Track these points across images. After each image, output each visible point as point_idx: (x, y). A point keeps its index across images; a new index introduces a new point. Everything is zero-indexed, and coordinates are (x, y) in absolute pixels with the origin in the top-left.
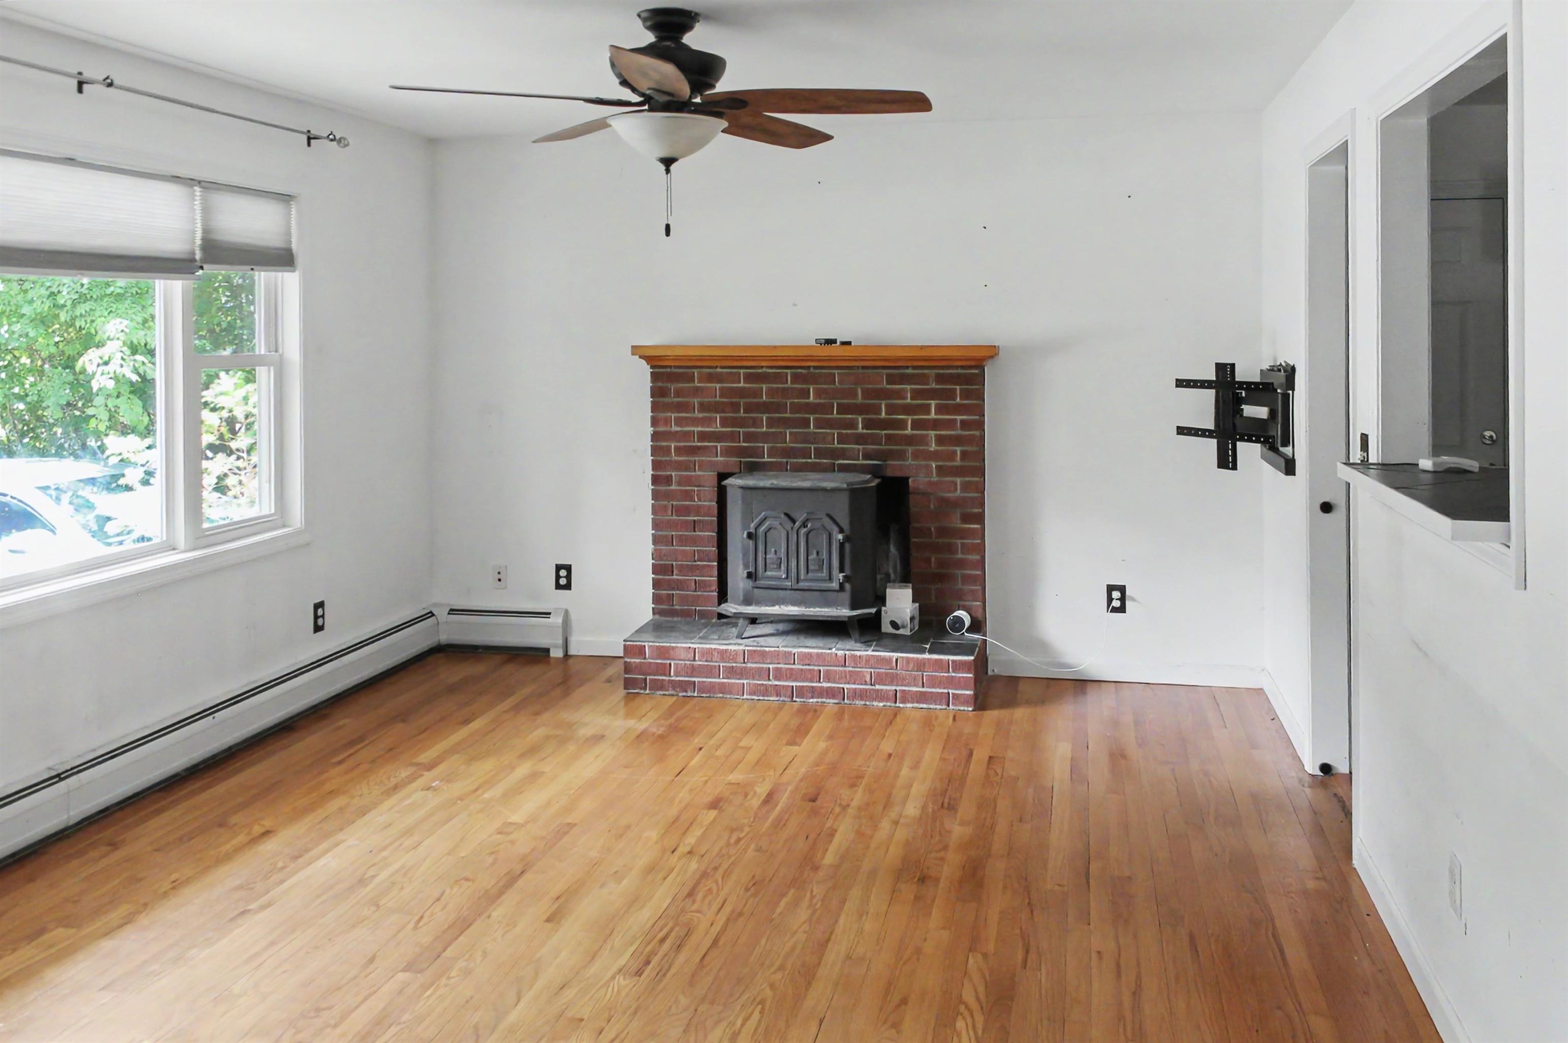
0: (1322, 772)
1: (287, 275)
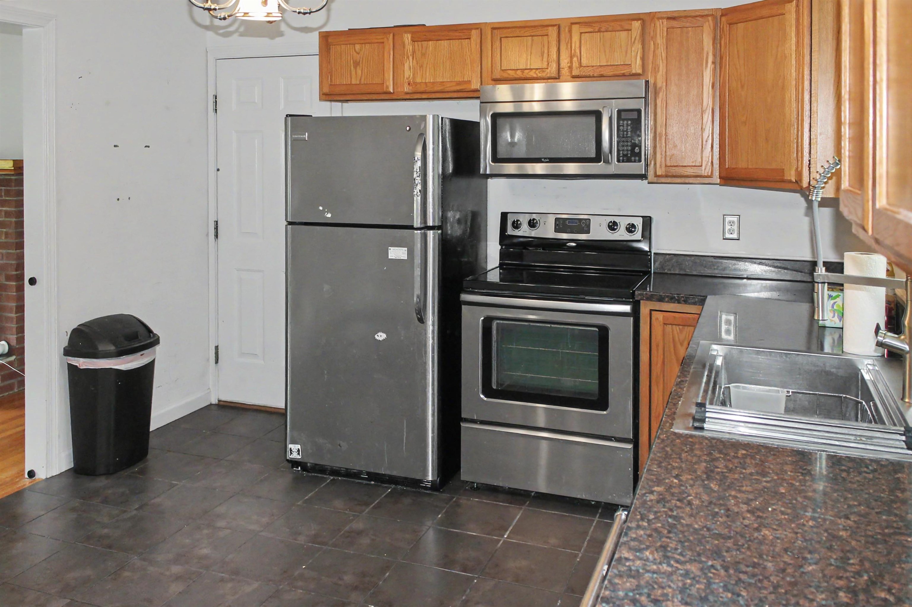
0: (28, 476)
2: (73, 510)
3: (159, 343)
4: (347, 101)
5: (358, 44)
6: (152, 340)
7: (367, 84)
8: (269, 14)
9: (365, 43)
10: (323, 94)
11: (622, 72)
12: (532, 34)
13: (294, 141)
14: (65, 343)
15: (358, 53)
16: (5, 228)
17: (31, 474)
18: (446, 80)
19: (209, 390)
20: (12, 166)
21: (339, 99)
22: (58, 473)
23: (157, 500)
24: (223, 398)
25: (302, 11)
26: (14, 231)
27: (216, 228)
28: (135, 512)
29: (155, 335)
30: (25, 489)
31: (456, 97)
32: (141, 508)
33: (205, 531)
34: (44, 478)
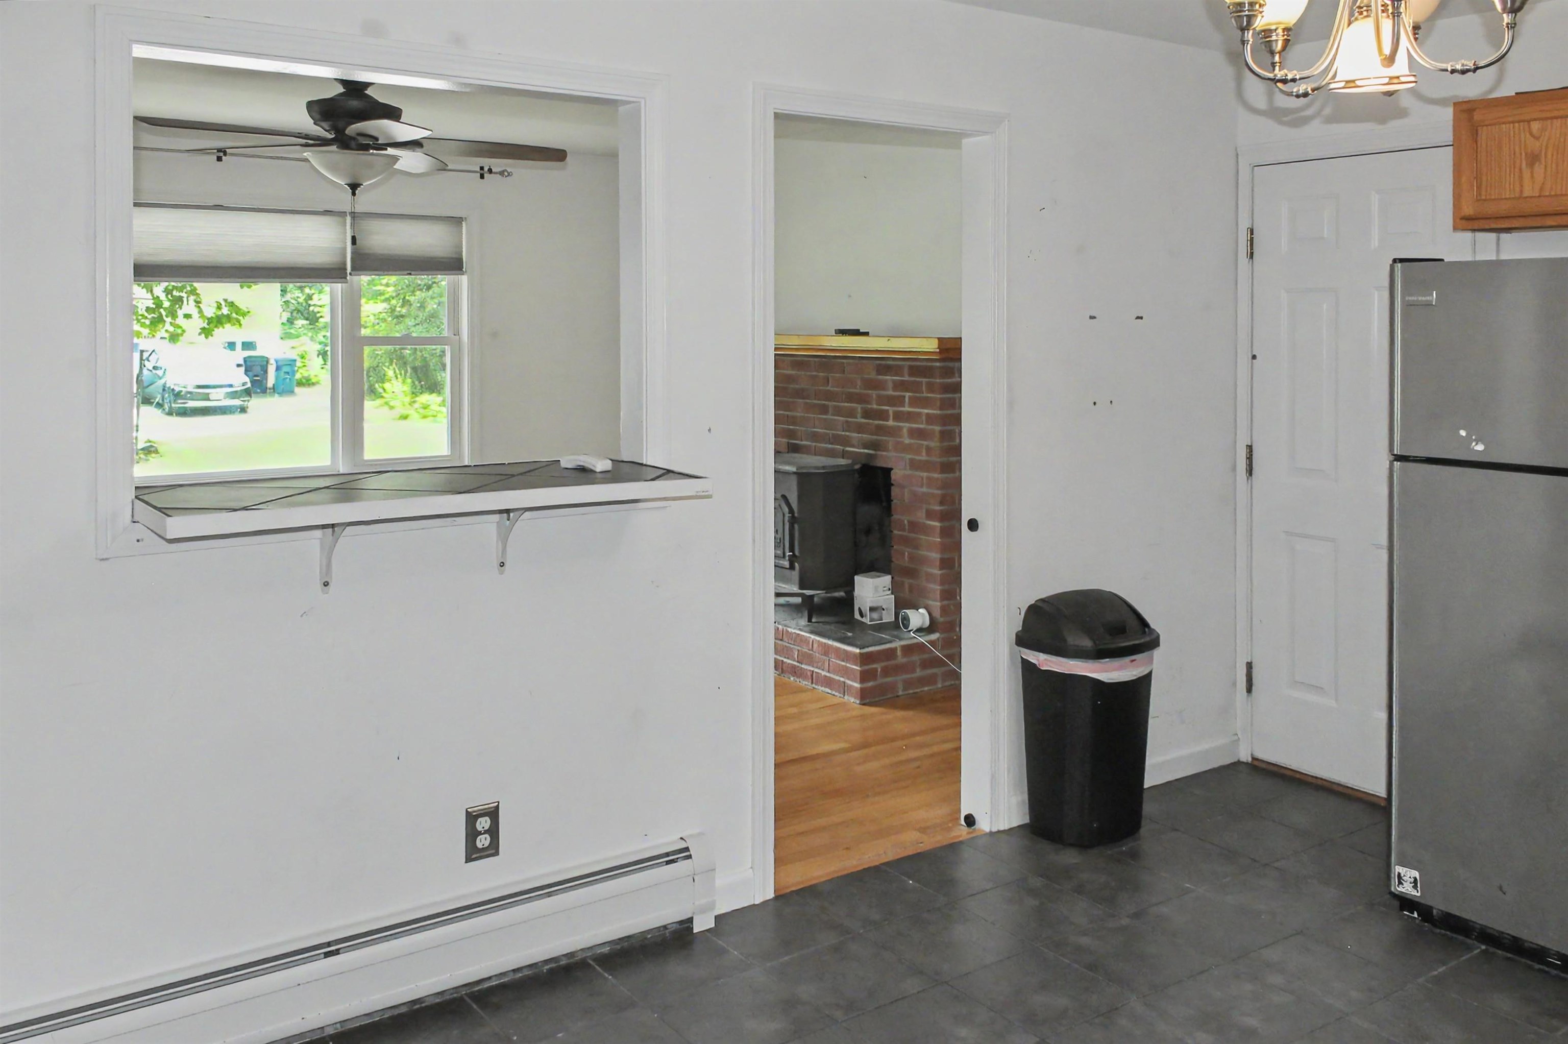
0: (965, 823)
1: (463, 276)
2: (1032, 892)
3: (1159, 645)
4: (1508, 230)
5: (1535, 120)
6: (1147, 639)
7: (1556, 195)
8: (1393, 79)
9: (1552, 118)
10: (1462, 218)
13: (1407, 305)
14: (1018, 626)
15: (1537, 138)
16: (925, 441)
17: (970, 820)
19: (1236, 738)
20: (937, 347)
21: (1494, 226)
22: (1006, 827)
23: (1165, 910)
24: (1260, 755)
25: (1459, 67)
26: (938, 444)
27: (1250, 458)
28: (1125, 921)
29: (1152, 631)
30: (961, 842)
32: (1137, 915)
33: (1248, 987)
34: (987, 830)
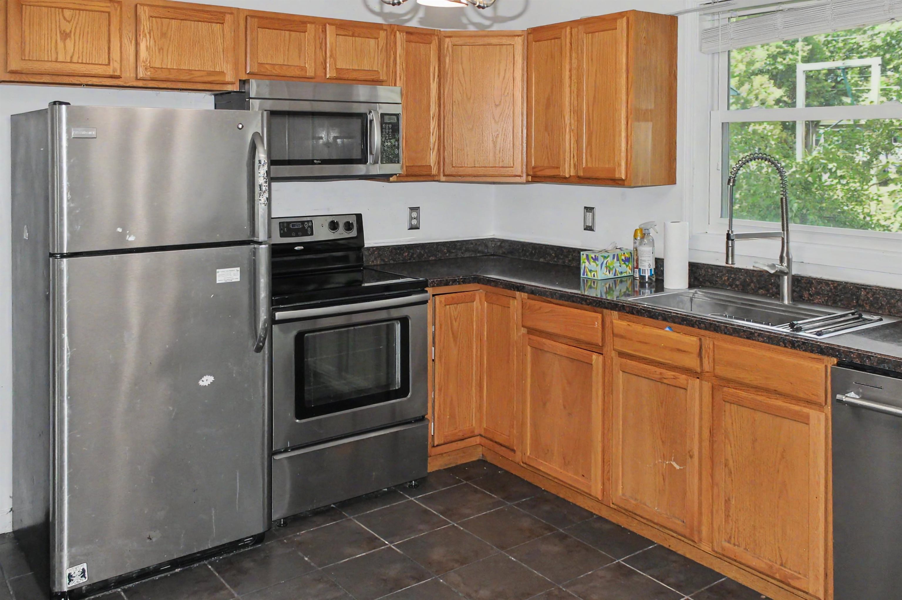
5: (67, 9)
7: (82, 63)
9: (80, 10)
11: (372, 77)
12: (292, 29)
13: (73, 138)
15: (69, 21)
18: (193, 68)
31: (203, 88)
